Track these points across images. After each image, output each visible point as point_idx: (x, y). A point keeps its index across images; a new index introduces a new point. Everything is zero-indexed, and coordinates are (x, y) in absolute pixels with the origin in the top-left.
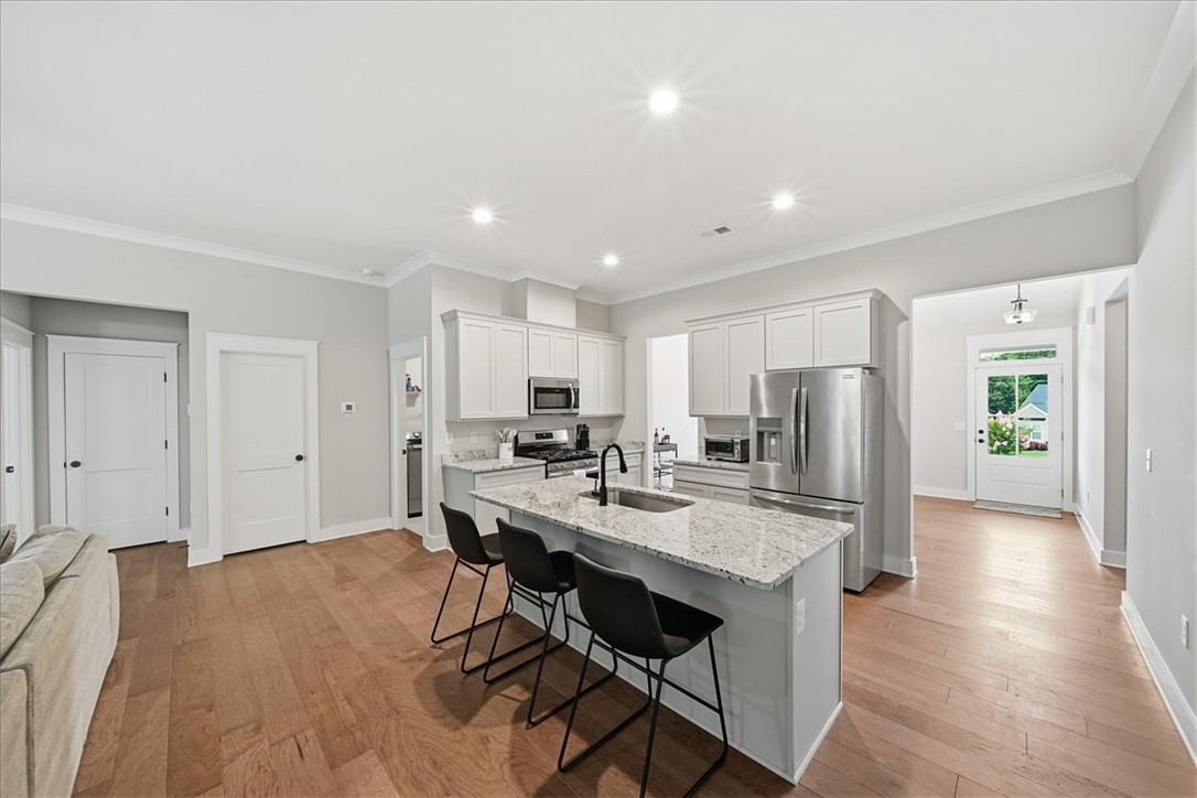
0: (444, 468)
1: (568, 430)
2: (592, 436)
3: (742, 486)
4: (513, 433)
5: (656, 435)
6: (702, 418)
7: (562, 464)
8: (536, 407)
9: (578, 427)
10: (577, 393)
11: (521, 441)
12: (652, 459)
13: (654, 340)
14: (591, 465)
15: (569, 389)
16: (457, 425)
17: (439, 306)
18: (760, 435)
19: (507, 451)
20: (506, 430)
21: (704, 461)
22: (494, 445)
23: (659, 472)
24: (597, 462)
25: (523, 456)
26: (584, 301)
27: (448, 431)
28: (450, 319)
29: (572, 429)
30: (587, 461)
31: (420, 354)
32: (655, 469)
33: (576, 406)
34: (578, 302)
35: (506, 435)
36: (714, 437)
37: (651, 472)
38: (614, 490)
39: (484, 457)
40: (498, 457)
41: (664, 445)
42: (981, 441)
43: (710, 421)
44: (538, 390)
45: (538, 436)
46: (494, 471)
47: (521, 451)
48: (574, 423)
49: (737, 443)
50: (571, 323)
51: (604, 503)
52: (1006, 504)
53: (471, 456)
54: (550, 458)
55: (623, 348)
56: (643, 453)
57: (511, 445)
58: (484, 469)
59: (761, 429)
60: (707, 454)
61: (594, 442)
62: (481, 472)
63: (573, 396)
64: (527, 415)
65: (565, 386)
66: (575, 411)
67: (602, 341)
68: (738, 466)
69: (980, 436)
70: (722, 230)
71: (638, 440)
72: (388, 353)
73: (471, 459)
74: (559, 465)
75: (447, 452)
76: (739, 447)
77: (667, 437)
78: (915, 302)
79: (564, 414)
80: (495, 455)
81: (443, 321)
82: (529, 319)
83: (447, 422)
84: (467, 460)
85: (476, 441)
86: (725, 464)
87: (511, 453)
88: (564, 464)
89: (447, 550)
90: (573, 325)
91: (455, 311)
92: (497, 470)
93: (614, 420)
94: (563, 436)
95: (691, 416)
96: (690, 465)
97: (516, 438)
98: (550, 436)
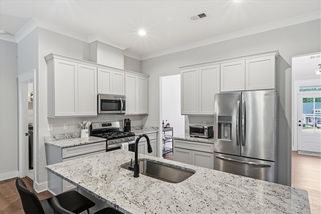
0: (46, 145)
1: (120, 121)
2: (132, 125)
3: (209, 151)
4: (88, 124)
5: (163, 123)
6: (187, 116)
7: (115, 140)
8: (102, 110)
9: (125, 120)
10: (124, 103)
11: (93, 128)
12: (162, 136)
13: (163, 77)
14: (131, 140)
15: (120, 101)
16: (53, 120)
17: (43, 52)
18: (220, 125)
19: (85, 134)
20: (84, 122)
21: (189, 138)
22: (78, 130)
23: (164, 141)
24: (134, 138)
25: (94, 136)
26: (127, 57)
27: (49, 123)
28: (49, 59)
29: (122, 121)
30: (129, 138)
31: (32, 81)
32: (163, 140)
33: (124, 109)
34: (125, 58)
35: (85, 125)
36: (193, 125)
37: (161, 141)
38: (143, 160)
39: (72, 137)
40: (80, 137)
41: (167, 128)
42: (300, 125)
43: (191, 117)
44: (102, 101)
45: (103, 125)
46: (74, 146)
47: (94, 133)
48: (123, 118)
49: (206, 129)
50: (122, 67)
51: (136, 175)
52: (311, 152)
53: (64, 137)
54: (109, 137)
55: (148, 81)
56: (157, 133)
57: (87, 130)
58: (68, 145)
59: (220, 122)
60: (190, 134)
61: (133, 127)
62: (66, 147)
63: (122, 104)
64: (96, 114)
65: (118, 99)
66: (123, 112)
67: (137, 77)
68: (207, 140)
69: (299, 123)
70: (202, 15)
71: (155, 126)
72: (17, 79)
73: (64, 139)
74: (114, 141)
75: (48, 135)
76: (207, 131)
77: (168, 124)
78: (293, 59)
79: (118, 114)
80: (78, 135)
81: (46, 61)
82: (98, 62)
83: (48, 118)
84: (61, 139)
85: (66, 129)
86: (200, 139)
87: (88, 135)
88: (117, 140)
89: (47, 191)
90: (122, 68)
91: (52, 54)
92: (77, 146)
93: (143, 116)
94: (117, 125)
95: (182, 115)
96: (182, 140)
97: (91, 126)
98: (110, 125)
